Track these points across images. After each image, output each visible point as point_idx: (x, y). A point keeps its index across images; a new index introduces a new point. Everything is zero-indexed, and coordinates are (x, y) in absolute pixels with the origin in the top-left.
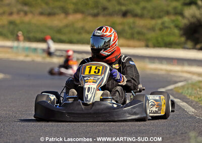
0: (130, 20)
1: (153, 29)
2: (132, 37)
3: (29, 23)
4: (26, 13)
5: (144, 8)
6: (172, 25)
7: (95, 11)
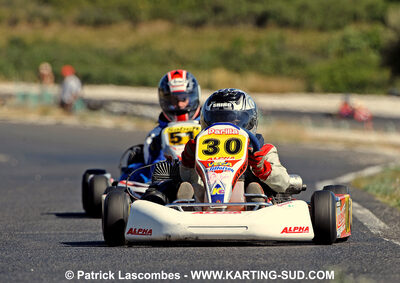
0: (272, 33)
1: (322, 53)
2: (277, 70)
3: (54, 43)
4: (46, 21)
5: (303, 8)
6: (364, 44)
7: (198, 16)
